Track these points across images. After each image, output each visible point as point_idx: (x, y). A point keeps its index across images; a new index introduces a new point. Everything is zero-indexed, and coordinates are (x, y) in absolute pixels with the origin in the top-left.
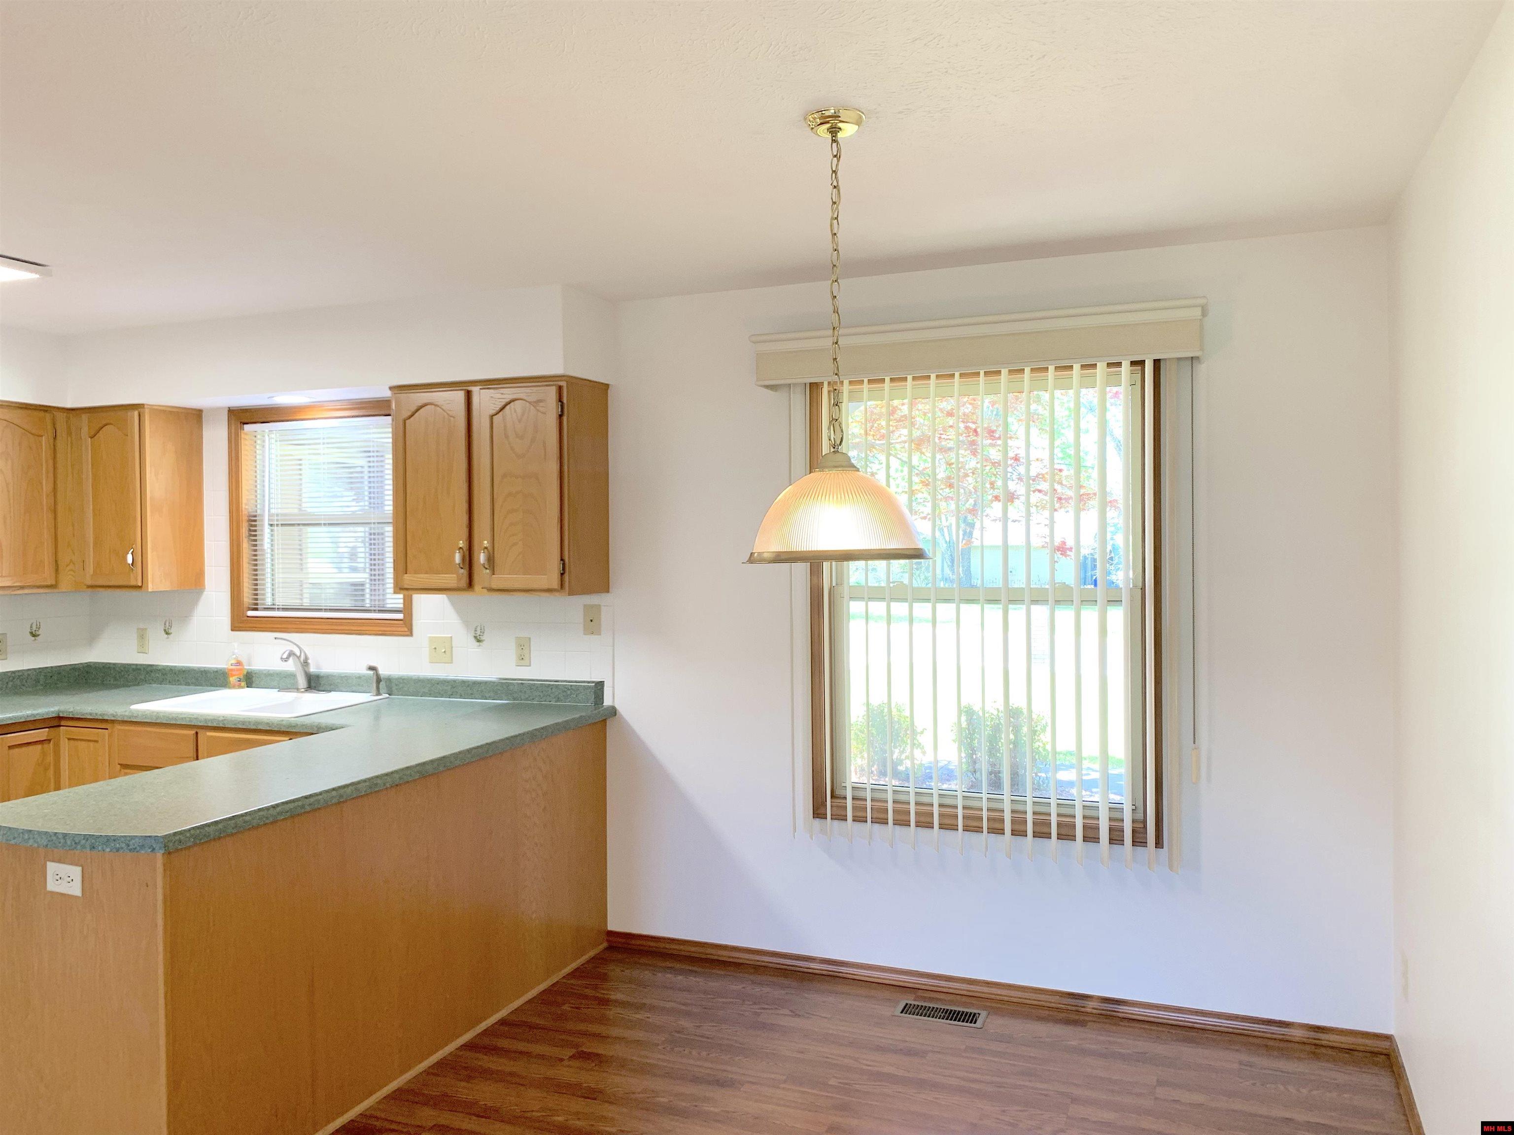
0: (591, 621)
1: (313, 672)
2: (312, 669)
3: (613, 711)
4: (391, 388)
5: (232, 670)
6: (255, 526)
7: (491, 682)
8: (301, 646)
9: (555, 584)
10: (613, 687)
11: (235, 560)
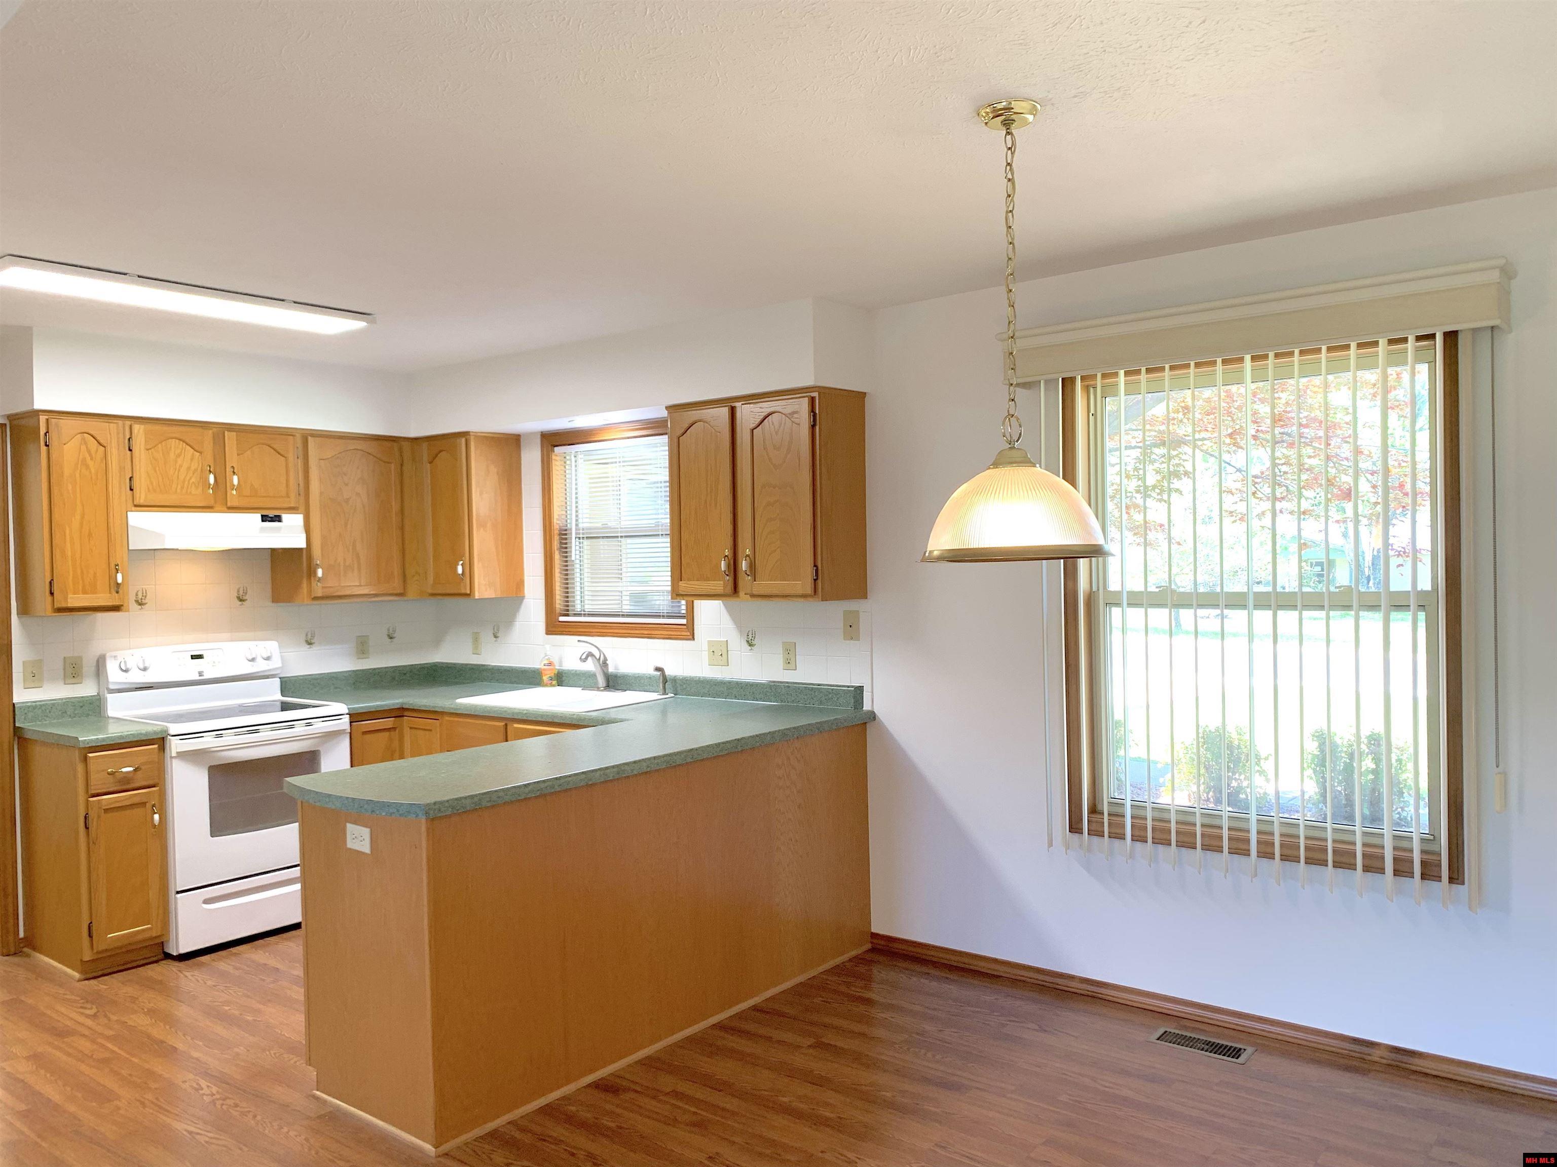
0: (851, 626)
1: (612, 672)
2: (611, 669)
3: (872, 716)
4: (667, 408)
5: (544, 670)
6: (566, 539)
7: (761, 684)
8: (601, 648)
9: (809, 590)
10: (872, 692)
11: (549, 571)
